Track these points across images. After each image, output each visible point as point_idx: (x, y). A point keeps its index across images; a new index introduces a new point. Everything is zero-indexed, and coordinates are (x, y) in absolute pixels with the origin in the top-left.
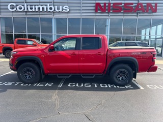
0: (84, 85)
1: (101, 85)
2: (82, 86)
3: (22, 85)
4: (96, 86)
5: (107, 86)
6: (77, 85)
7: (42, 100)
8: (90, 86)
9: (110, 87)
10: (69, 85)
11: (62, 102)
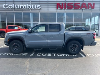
0: (47, 55)
1: (58, 54)
3: (7, 55)
4: (54, 55)
5: (61, 55)
6: (43, 55)
7: (18, 65)
8: (51, 55)
9: (63, 55)
10: (37, 55)
11: (31, 66)
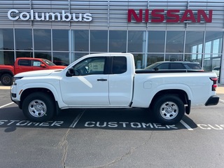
1: (132, 124)
2: (105, 125)
3: (18, 124)
9: (144, 127)
10: (86, 125)
11: (73, 150)
